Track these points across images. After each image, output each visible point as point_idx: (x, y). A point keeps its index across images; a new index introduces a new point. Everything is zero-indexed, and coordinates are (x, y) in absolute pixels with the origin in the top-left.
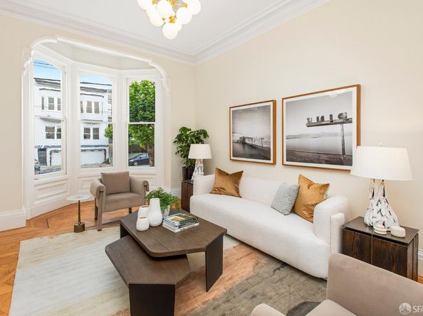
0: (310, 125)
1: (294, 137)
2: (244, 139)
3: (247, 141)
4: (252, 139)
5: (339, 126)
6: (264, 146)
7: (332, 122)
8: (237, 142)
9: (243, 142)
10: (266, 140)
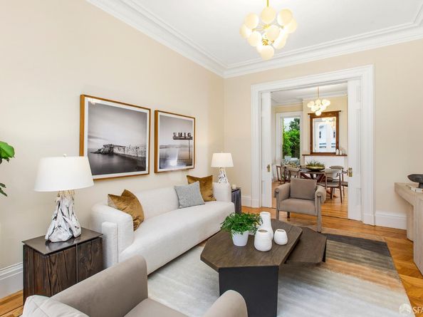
0: (175, 138)
1: (166, 147)
2: (111, 147)
3: (116, 150)
4: (124, 148)
5: (188, 141)
6: (140, 156)
7: (185, 138)
8: (99, 152)
9: (109, 152)
10: (140, 149)
